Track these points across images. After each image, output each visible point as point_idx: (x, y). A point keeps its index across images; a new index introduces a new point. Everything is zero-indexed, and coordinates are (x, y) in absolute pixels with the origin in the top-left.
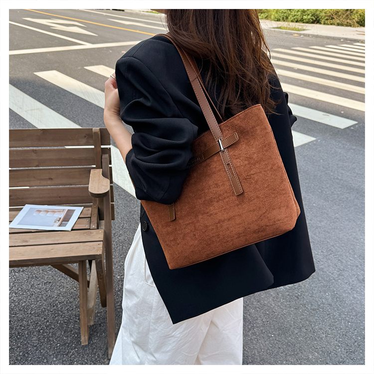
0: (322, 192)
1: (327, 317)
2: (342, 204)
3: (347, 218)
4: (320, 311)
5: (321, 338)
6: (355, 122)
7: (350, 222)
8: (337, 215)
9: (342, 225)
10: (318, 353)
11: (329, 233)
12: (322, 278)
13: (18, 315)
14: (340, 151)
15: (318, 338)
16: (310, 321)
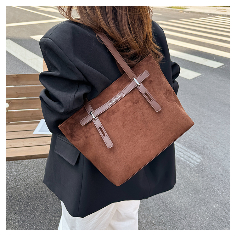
1: (221, 182)
4: (216, 179)
6: (223, 64)
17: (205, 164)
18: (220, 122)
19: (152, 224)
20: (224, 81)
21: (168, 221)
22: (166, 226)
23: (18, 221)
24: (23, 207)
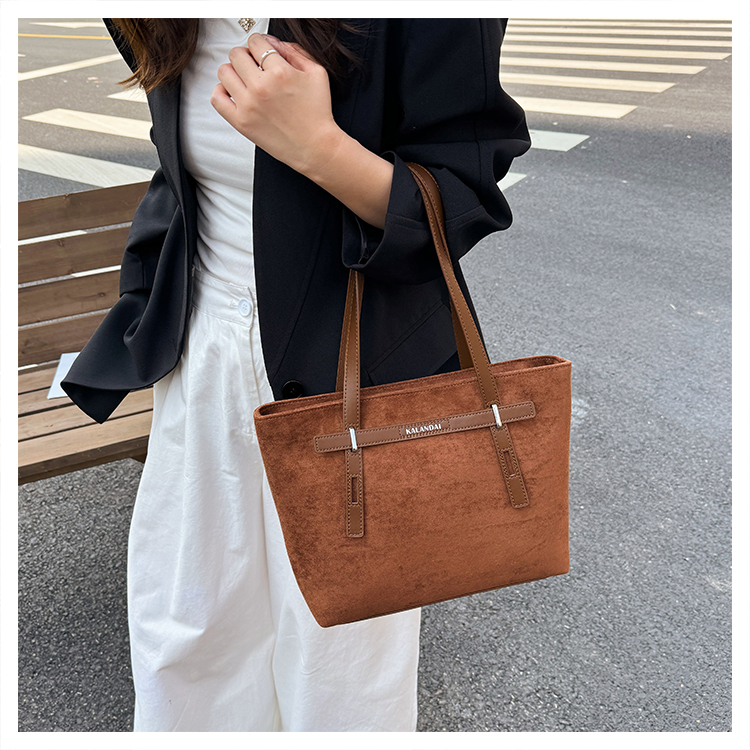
0: (573, 260)
1: (663, 459)
2: (616, 275)
3: (634, 296)
4: (648, 452)
5: (668, 494)
6: (584, 137)
7: (641, 301)
8: (614, 294)
9: (629, 308)
10: (672, 518)
11: (613, 325)
12: (629, 399)
13: (90, 576)
14: (577, 188)
15: (663, 494)
16: (637, 472)
17: (602, 419)
18: (618, 299)
20: (600, 182)
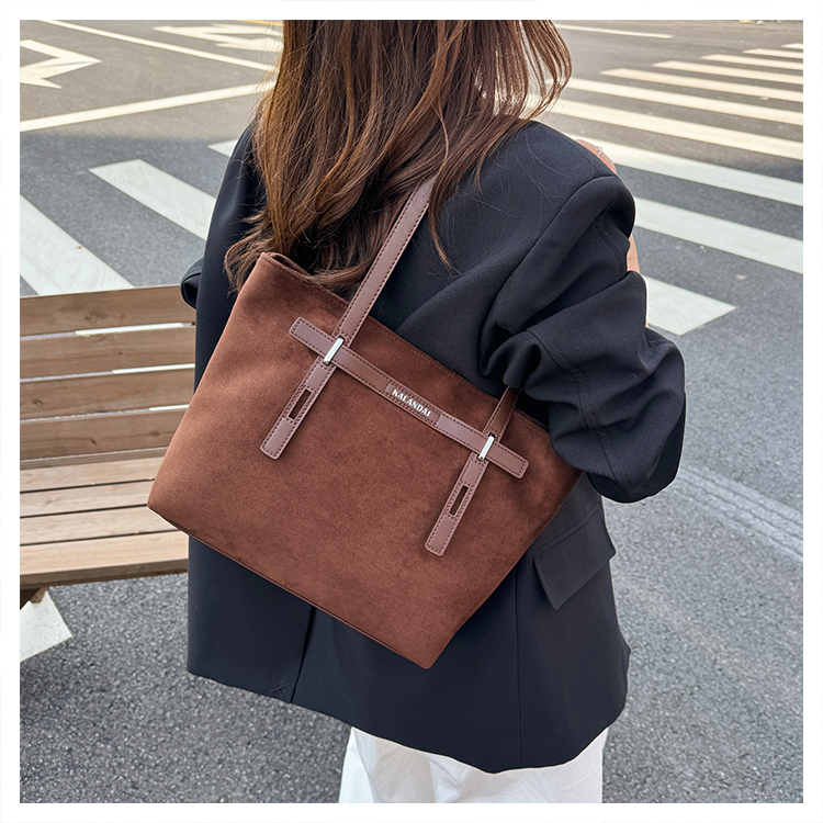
19: (718, 783)
21: (773, 774)
22: (767, 788)
23: (262, 768)
24: (271, 725)
